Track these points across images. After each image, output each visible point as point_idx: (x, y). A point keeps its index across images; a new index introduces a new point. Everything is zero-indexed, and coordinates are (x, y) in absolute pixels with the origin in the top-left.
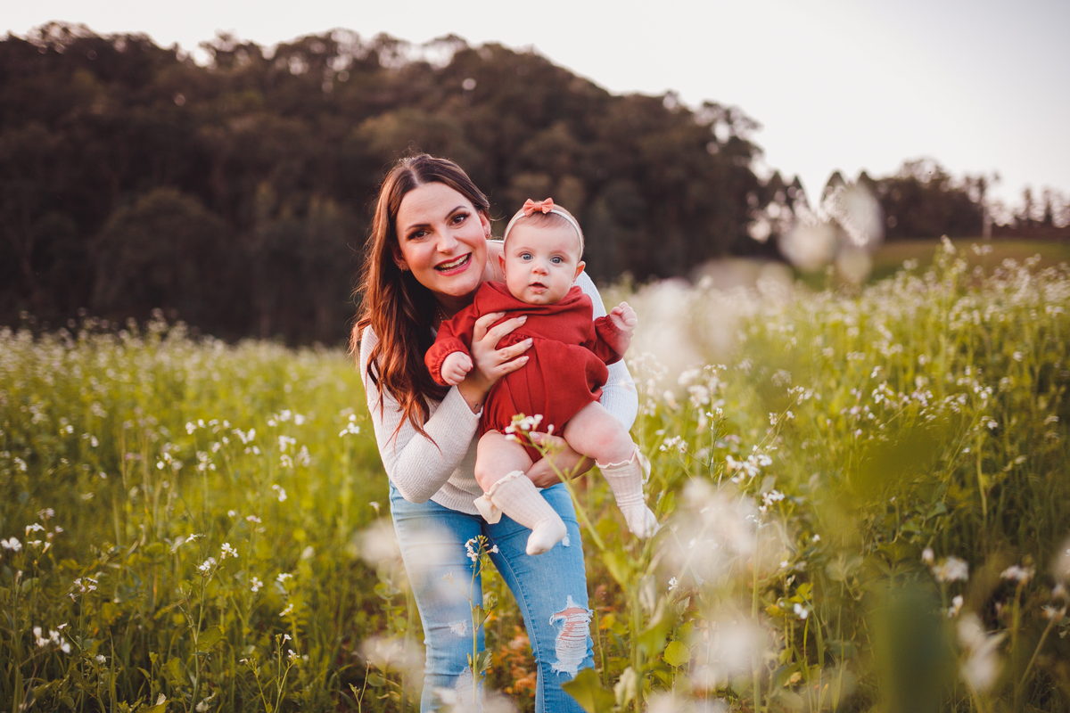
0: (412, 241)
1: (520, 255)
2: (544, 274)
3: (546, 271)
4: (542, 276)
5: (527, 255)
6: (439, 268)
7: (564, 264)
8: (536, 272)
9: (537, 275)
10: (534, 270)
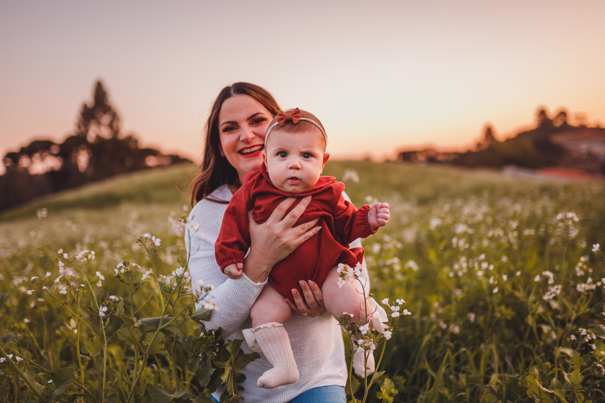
0: (226, 133)
1: (277, 154)
2: (298, 169)
3: (300, 166)
4: (296, 171)
5: (283, 153)
6: (241, 152)
7: (313, 159)
8: (291, 168)
9: (292, 170)
10: (289, 166)
